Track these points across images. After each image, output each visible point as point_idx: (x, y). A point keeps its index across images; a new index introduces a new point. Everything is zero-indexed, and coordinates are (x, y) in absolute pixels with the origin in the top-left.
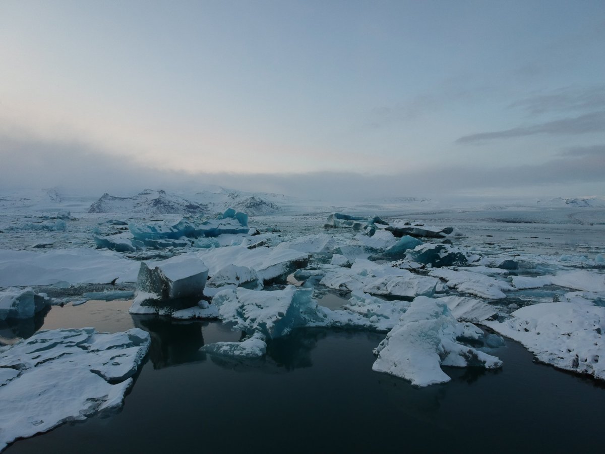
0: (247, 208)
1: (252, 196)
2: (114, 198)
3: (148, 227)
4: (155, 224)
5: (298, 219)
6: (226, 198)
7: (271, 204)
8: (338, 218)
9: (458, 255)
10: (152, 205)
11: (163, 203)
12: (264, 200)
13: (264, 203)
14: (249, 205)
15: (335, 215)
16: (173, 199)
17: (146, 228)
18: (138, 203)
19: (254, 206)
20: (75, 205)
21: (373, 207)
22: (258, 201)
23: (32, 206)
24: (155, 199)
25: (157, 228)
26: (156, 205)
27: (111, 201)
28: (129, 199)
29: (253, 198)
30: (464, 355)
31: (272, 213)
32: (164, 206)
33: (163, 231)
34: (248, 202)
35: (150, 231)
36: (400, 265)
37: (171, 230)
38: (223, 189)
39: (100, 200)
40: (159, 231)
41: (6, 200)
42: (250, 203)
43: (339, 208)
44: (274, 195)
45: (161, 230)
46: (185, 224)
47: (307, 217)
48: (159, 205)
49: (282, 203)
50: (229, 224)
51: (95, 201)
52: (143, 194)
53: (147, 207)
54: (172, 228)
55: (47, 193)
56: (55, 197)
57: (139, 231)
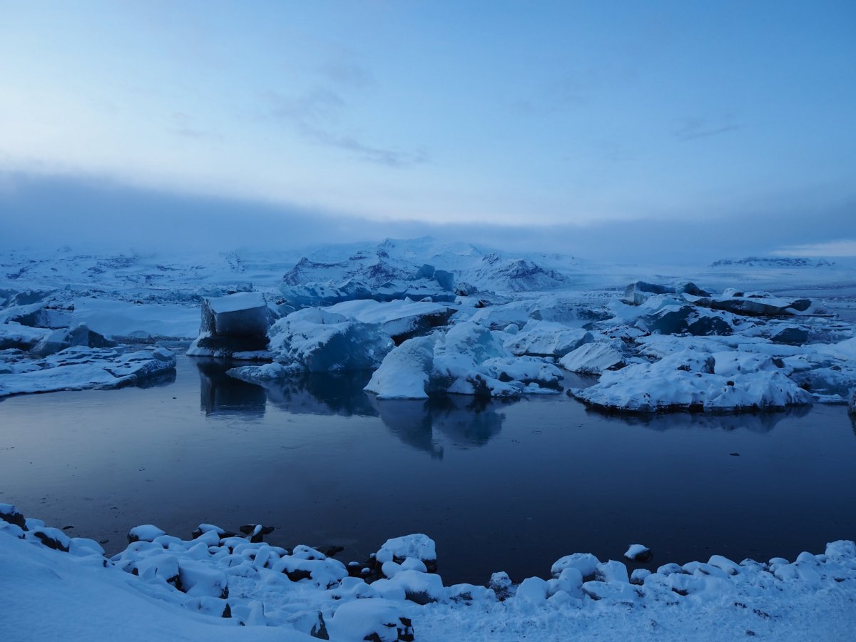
0: (512, 278)
1: (522, 260)
2: (315, 265)
3: (306, 288)
4: (316, 285)
5: (594, 296)
6: (479, 263)
7: (552, 271)
8: (642, 290)
9: (715, 321)
10: (369, 275)
11: (386, 272)
12: (540, 265)
13: (541, 270)
14: (515, 273)
15: (638, 284)
16: (400, 266)
17: (302, 289)
18: (349, 273)
19: (523, 275)
20: (263, 276)
21: (730, 275)
22: (530, 266)
23: (207, 277)
24: (373, 265)
25: (318, 290)
26: (374, 275)
27: (311, 270)
28: (336, 266)
29: (522, 262)
30: (471, 381)
31: (554, 286)
32: (386, 276)
33: (326, 295)
34: (514, 269)
35: (307, 294)
36: (611, 332)
37: (338, 293)
38: (475, 249)
39: (297, 268)
40: (320, 295)
41: (173, 270)
42: (518, 271)
43: (668, 277)
44: (558, 257)
45: (323, 293)
46: (356, 286)
47: (610, 292)
48: (379, 275)
49: (571, 270)
50: (425, 287)
51: (290, 270)
52: (356, 259)
53: (362, 277)
54: (339, 291)
55: (226, 258)
56: (236, 264)
57: (292, 294)
